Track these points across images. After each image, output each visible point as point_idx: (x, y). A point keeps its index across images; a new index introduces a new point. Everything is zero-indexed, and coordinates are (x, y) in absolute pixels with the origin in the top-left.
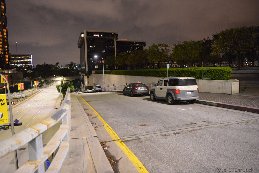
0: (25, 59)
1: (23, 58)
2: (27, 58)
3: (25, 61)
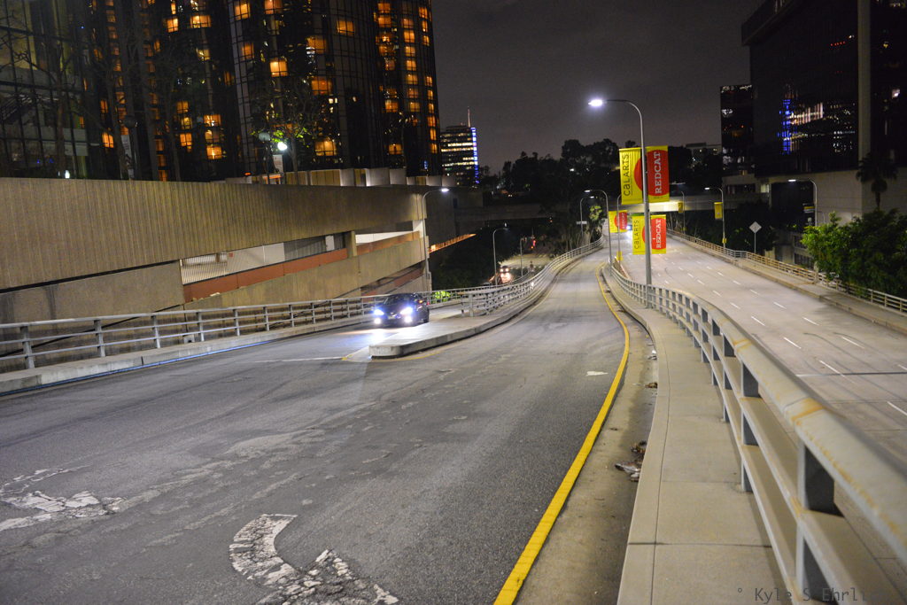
0: (454, 145)
1: (447, 143)
2: (459, 142)
3: (453, 152)
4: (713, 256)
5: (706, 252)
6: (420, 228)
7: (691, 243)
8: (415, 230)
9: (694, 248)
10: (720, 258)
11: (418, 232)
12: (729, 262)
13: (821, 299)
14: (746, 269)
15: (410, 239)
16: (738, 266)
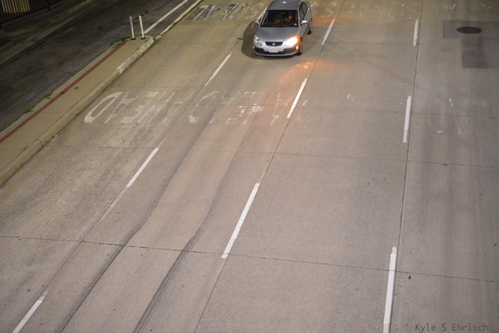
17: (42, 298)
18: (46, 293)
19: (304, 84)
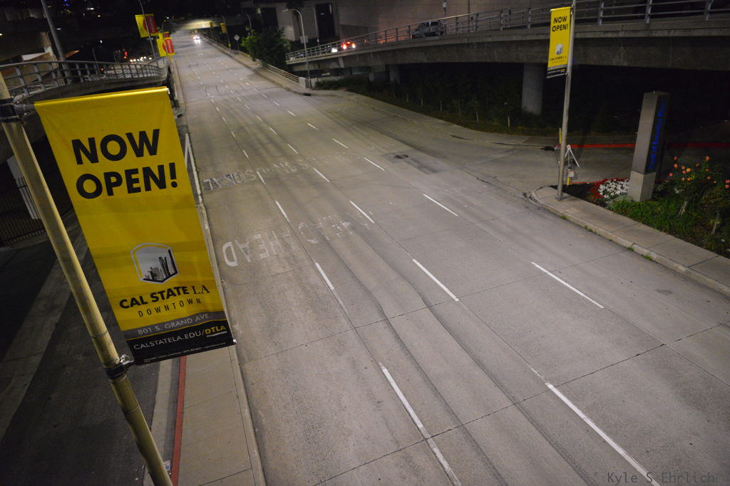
4: (226, 54)
5: (224, 52)
6: (49, 50)
7: (219, 47)
8: (47, 52)
9: (220, 50)
10: (228, 55)
11: (48, 53)
12: (231, 57)
13: (254, 70)
14: (237, 60)
15: (46, 57)
16: (234, 59)
17: (383, 367)
18: (381, 364)
19: (353, 203)
